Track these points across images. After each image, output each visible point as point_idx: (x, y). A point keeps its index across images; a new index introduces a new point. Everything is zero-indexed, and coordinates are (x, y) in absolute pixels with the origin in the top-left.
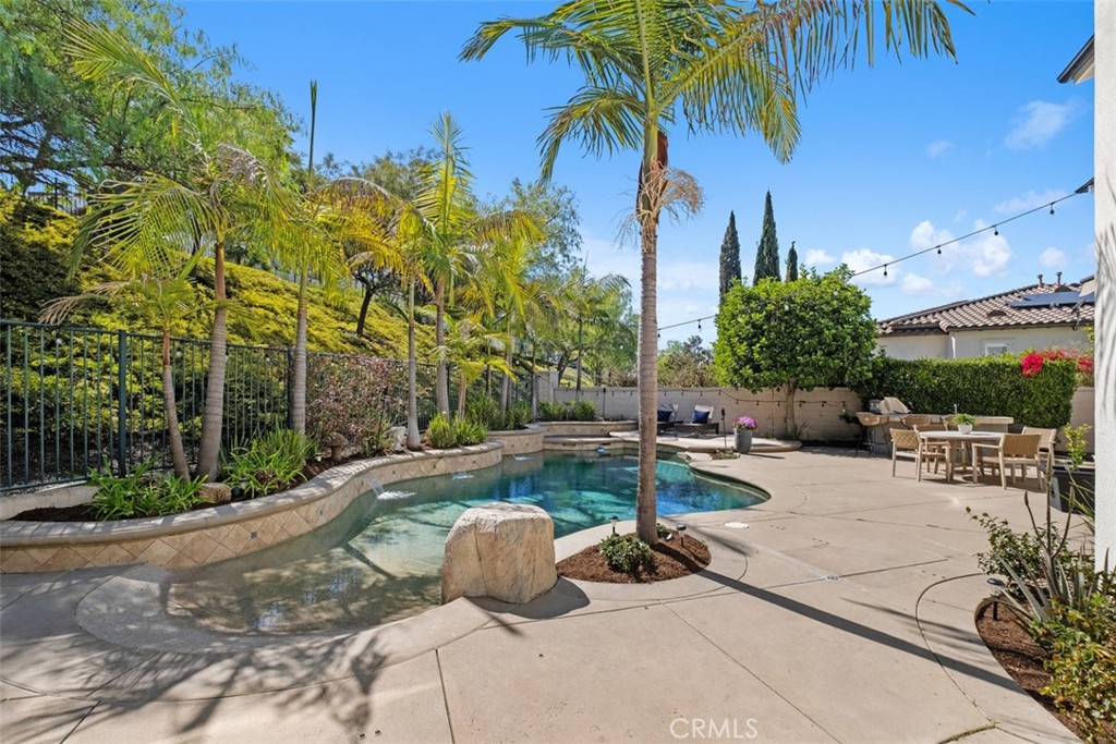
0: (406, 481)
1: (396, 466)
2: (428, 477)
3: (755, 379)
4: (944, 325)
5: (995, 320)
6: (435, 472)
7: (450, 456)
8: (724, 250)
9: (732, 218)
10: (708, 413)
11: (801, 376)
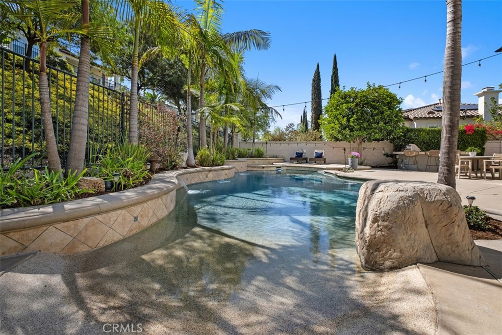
0: (193, 184)
1: (188, 175)
2: (203, 182)
3: (350, 136)
4: (411, 117)
5: (431, 116)
6: (207, 180)
7: (215, 170)
8: (314, 80)
9: (318, 66)
10: (322, 153)
11: (373, 134)
